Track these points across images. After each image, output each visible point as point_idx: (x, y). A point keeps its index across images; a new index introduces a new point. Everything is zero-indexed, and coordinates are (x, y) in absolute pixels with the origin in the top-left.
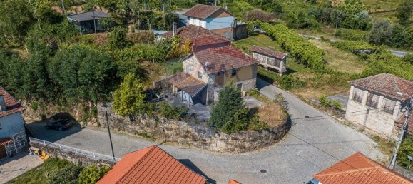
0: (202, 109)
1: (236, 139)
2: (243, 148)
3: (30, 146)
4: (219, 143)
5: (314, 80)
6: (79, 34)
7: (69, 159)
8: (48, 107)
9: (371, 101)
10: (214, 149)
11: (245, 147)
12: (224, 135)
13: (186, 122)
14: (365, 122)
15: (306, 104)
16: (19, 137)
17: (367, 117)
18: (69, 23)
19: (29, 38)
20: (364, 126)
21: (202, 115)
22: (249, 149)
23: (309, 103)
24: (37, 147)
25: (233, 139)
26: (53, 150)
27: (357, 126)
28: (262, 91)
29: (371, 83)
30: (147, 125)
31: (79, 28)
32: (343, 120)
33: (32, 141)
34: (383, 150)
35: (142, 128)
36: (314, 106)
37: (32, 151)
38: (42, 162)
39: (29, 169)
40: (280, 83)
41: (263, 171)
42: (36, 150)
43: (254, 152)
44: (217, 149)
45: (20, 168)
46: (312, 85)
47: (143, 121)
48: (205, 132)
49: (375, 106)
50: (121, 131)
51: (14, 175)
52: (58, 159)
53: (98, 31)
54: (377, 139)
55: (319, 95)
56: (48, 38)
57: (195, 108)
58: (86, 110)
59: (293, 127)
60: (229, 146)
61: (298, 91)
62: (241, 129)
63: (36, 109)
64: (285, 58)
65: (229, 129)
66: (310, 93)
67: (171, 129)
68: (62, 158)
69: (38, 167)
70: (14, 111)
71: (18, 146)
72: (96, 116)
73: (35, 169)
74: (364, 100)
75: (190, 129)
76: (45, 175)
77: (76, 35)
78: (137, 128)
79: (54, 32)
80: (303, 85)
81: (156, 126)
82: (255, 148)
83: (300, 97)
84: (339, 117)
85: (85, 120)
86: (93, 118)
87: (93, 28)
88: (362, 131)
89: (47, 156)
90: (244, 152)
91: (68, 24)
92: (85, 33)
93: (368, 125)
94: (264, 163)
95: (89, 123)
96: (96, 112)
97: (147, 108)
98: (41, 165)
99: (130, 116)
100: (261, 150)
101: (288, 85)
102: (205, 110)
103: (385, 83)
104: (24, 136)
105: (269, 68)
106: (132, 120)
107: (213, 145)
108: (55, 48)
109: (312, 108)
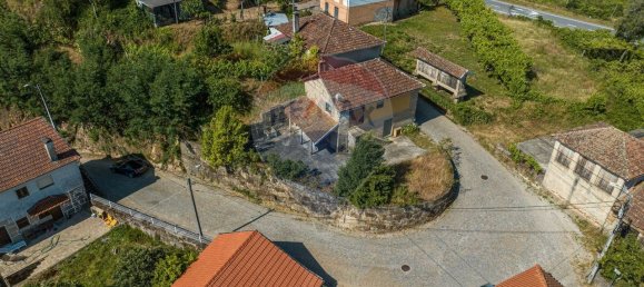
0: (329, 161)
1: (372, 216)
2: (381, 228)
3: (91, 205)
4: (348, 218)
5: (508, 111)
6: (153, 27)
7: (142, 228)
8: (113, 138)
9: (582, 167)
10: (341, 225)
11: (384, 227)
12: (355, 210)
13: (304, 184)
14: (570, 197)
15: (488, 154)
16: (76, 192)
17: (573, 189)
18: (137, 8)
19: (81, 33)
20: (568, 202)
21: (327, 171)
22: (391, 229)
23: (493, 153)
24: (101, 208)
25: (368, 215)
26: (121, 214)
27: (557, 199)
28: (425, 127)
29: (587, 141)
30: (250, 181)
31: (152, 16)
32: (538, 188)
33: (95, 198)
34: (586, 243)
35: (243, 183)
36: (501, 158)
37: (95, 212)
38: (108, 229)
39: (92, 239)
40: (454, 113)
41: (406, 268)
42: (100, 211)
43: (397, 234)
44: (346, 225)
45: (80, 236)
46: (504, 119)
47: (244, 175)
48: (329, 202)
49: (587, 178)
50: (215, 183)
51: (74, 248)
52: (129, 227)
53: (180, 22)
54: (583, 224)
55: (511, 136)
56: (109, 32)
57: (319, 158)
58: (165, 147)
59: (460, 196)
60: (362, 224)
61: (481, 129)
62: (379, 203)
63: (97, 139)
64: (466, 76)
65: (362, 202)
66: (498, 133)
67: (283, 191)
68: (134, 227)
69: (103, 237)
70: (66, 161)
71: (76, 204)
72: (179, 157)
73: (99, 239)
74: (573, 165)
75: (309, 195)
76: (113, 250)
77: (148, 27)
78: (235, 182)
79: (117, 23)
80: (490, 119)
81: (262, 184)
82: (399, 228)
83: (481, 139)
84: (533, 181)
85: (165, 162)
86: (176, 161)
87: (172, 15)
88: (564, 207)
89: (115, 222)
90: (383, 233)
91: (135, 11)
92: (162, 24)
93: (573, 201)
94: (408, 254)
95: (170, 166)
96: (179, 152)
97: (249, 160)
98: (107, 235)
99: (227, 167)
100: (407, 231)
101: (466, 119)
102: (333, 161)
103: (608, 144)
104: (83, 191)
105: (439, 87)
106: (229, 172)
107: (341, 220)
108: (118, 50)
109: (496, 160)
